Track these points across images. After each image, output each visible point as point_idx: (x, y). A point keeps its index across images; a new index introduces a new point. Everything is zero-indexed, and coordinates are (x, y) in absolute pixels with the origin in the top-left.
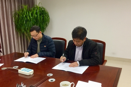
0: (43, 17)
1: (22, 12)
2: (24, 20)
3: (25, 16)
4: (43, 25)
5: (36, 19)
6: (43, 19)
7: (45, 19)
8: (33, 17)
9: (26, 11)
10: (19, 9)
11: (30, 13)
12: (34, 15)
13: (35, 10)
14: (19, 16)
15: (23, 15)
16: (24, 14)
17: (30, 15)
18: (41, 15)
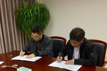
0: (43, 14)
1: (23, 9)
2: (24, 17)
3: (25, 13)
4: (43, 23)
5: (37, 16)
6: (44, 17)
7: (46, 17)
8: (33, 15)
9: (27, 8)
10: (20, 6)
11: (31, 10)
12: (35, 12)
13: (36, 7)
14: (19, 13)
15: (23, 13)
16: (25, 11)
17: (31, 12)
18: (41, 13)
